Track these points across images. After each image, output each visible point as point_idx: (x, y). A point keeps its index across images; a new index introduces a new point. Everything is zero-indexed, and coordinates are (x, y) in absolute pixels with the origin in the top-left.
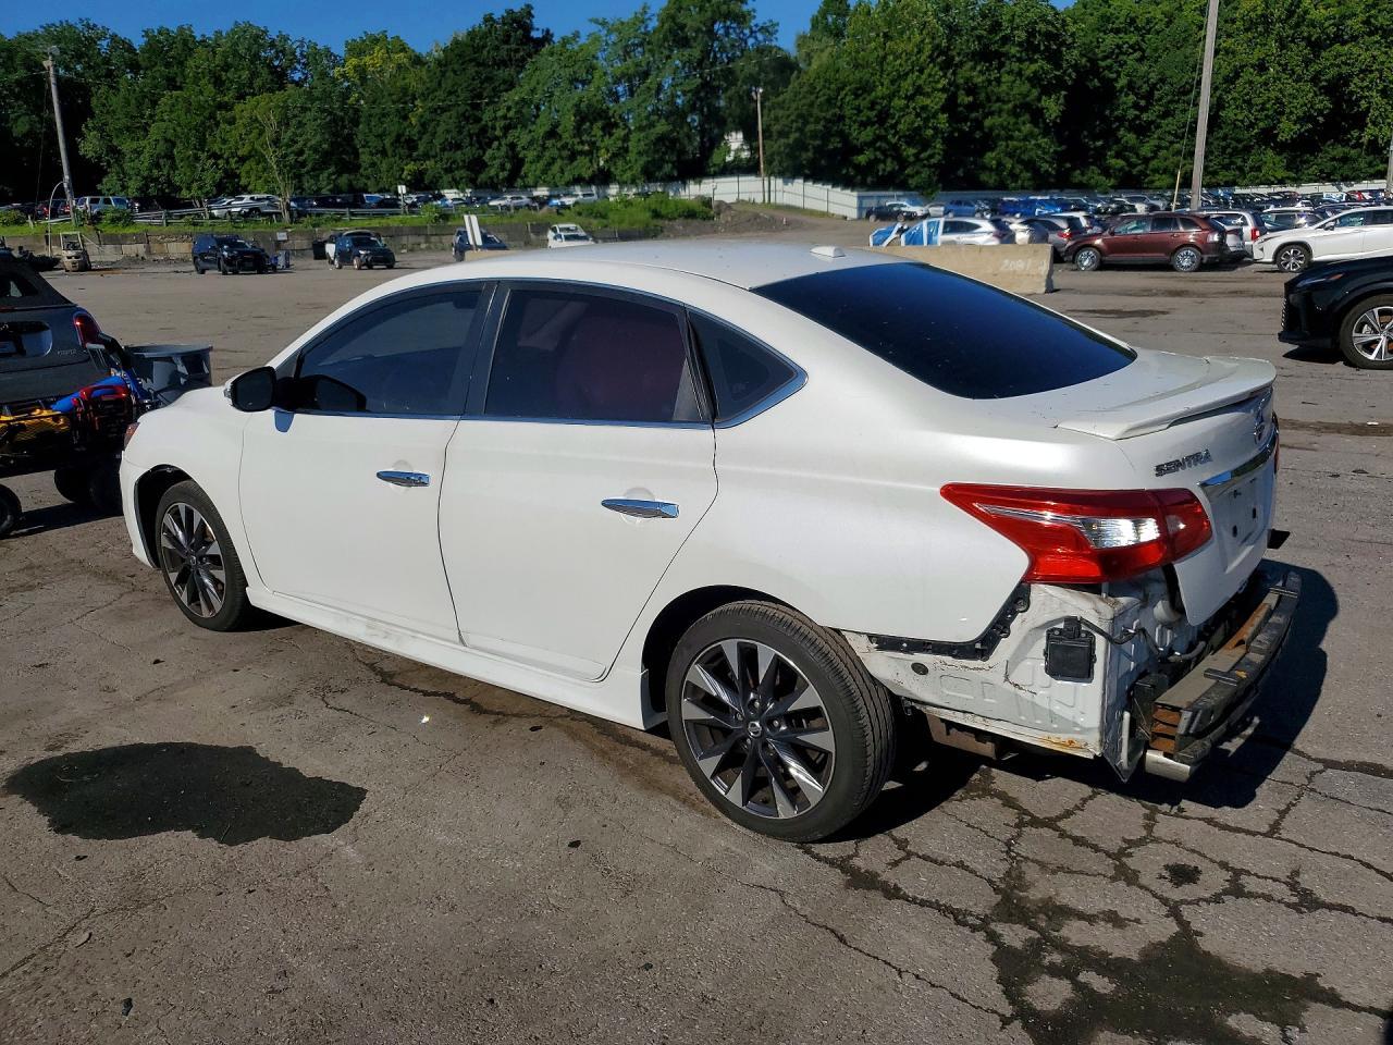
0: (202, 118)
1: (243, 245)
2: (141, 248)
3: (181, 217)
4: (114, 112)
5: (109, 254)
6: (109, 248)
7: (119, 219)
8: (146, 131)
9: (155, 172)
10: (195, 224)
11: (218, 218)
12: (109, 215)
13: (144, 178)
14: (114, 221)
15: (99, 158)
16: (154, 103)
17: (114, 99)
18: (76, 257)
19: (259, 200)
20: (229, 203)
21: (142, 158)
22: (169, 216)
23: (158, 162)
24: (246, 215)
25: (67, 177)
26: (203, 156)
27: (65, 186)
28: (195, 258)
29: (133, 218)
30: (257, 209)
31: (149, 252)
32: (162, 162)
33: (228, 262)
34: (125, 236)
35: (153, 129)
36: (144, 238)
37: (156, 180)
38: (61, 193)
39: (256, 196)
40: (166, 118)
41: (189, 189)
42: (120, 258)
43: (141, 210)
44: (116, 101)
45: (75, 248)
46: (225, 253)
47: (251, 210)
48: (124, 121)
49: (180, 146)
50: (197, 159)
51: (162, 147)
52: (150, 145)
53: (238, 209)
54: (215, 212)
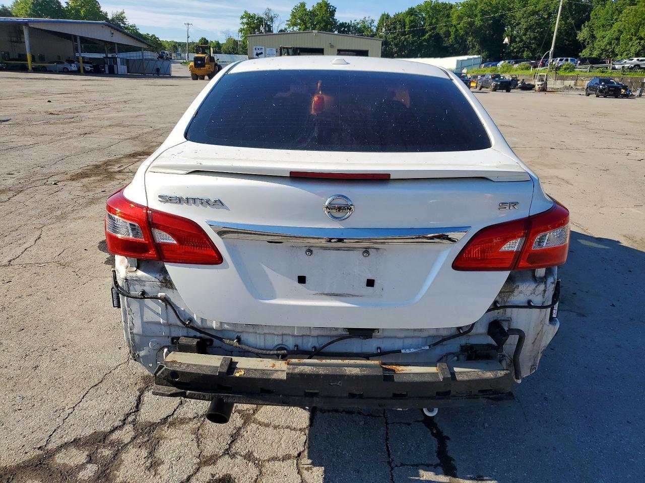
0: (640, 19)
1: (613, 83)
2: (572, 83)
3: (598, 68)
4: (600, 18)
5: (559, 84)
6: (559, 81)
7: (568, 69)
8: (612, 26)
9: (608, 47)
10: (602, 72)
11: (617, 69)
12: (564, 67)
13: (602, 50)
14: (565, 69)
15: (584, 41)
16: (621, 12)
17: (602, 11)
18: (541, 85)
19: (642, 60)
20: (625, 62)
21: (604, 40)
22: (592, 67)
23: (611, 42)
24: (632, 68)
25: (552, 49)
26: (634, 38)
27: (550, 53)
28: (587, 88)
29: (575, 68)
30: (638, 65)
31: (575, 85)
32: (613, 42)
33: (601, 91)
34: (567, 77)
35: (615, 26)
36: (576, 78)
37: (607, 51)
38: (547, 56)
39: (640, 58)
40: (623, 19)
41: (621, 55)
42: (562, 86)
43: (580, 64)
44: (602, 13)
45: (543, 81)
46: (601, 87)
47: (635, 66)
48: (603, 22)
49: (624, 33)
50: (631, 39)
51: (616, 34)
52: (610, 34)
53: (628, 65)
54: (617, 67)
